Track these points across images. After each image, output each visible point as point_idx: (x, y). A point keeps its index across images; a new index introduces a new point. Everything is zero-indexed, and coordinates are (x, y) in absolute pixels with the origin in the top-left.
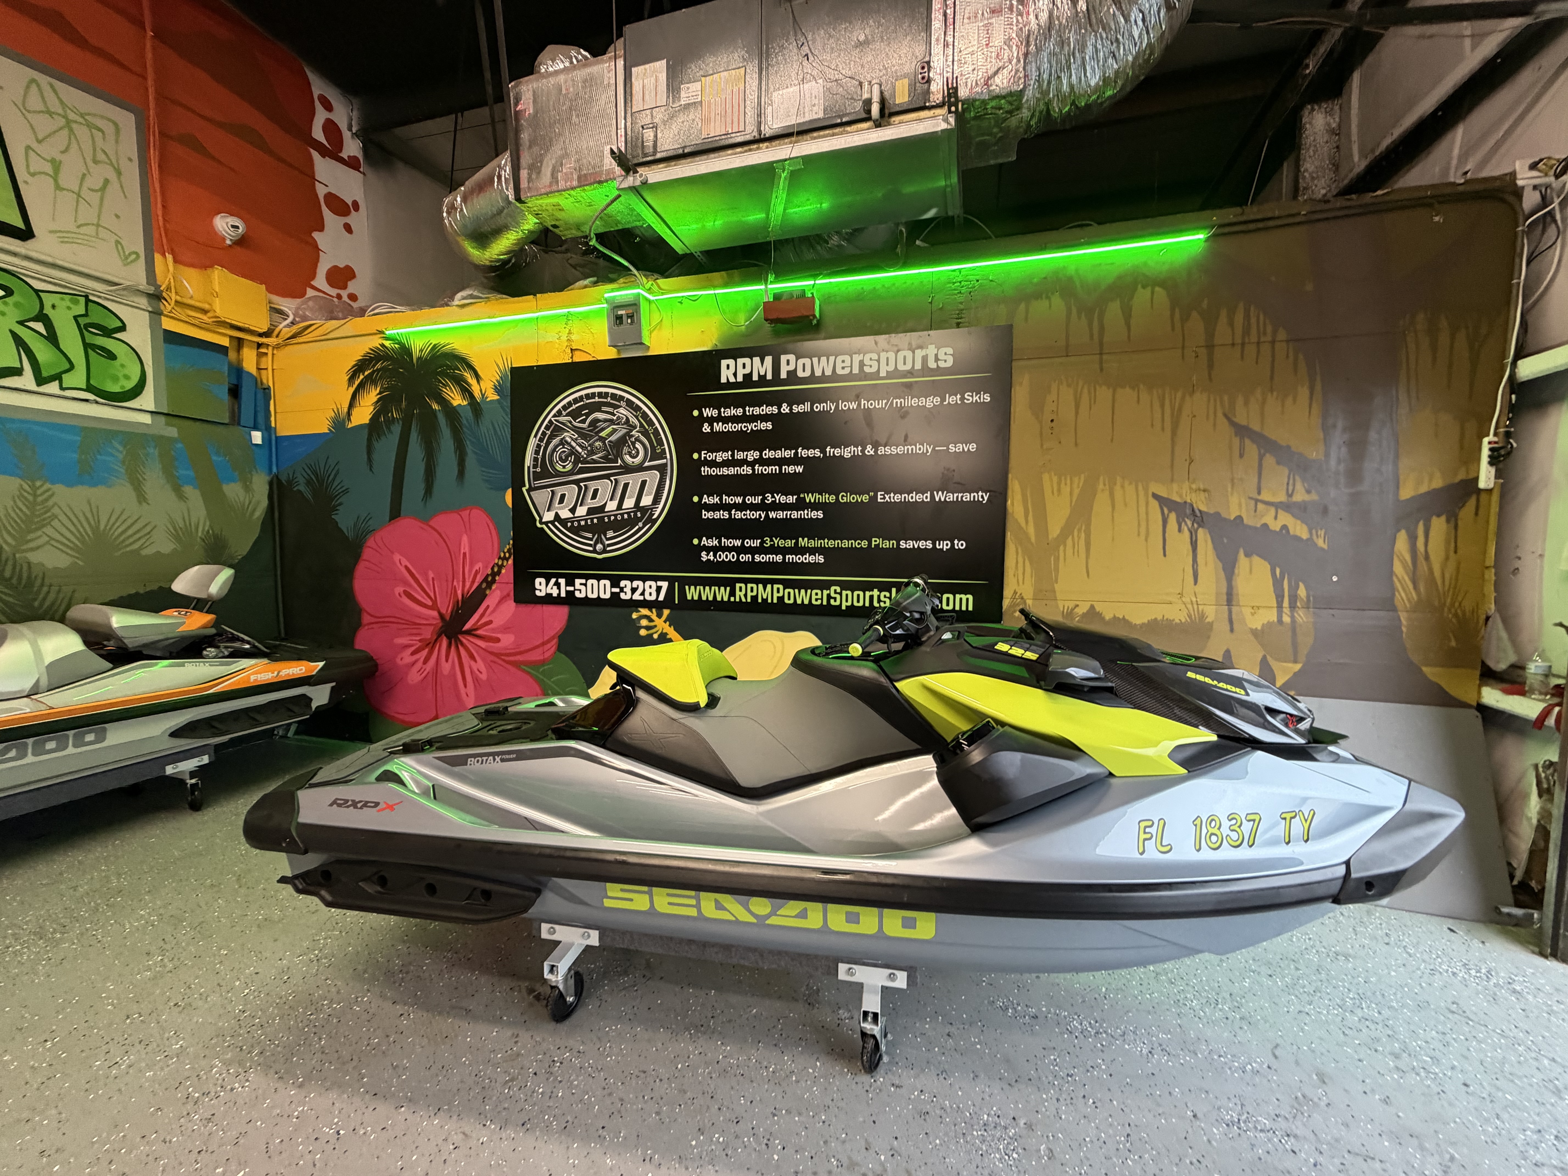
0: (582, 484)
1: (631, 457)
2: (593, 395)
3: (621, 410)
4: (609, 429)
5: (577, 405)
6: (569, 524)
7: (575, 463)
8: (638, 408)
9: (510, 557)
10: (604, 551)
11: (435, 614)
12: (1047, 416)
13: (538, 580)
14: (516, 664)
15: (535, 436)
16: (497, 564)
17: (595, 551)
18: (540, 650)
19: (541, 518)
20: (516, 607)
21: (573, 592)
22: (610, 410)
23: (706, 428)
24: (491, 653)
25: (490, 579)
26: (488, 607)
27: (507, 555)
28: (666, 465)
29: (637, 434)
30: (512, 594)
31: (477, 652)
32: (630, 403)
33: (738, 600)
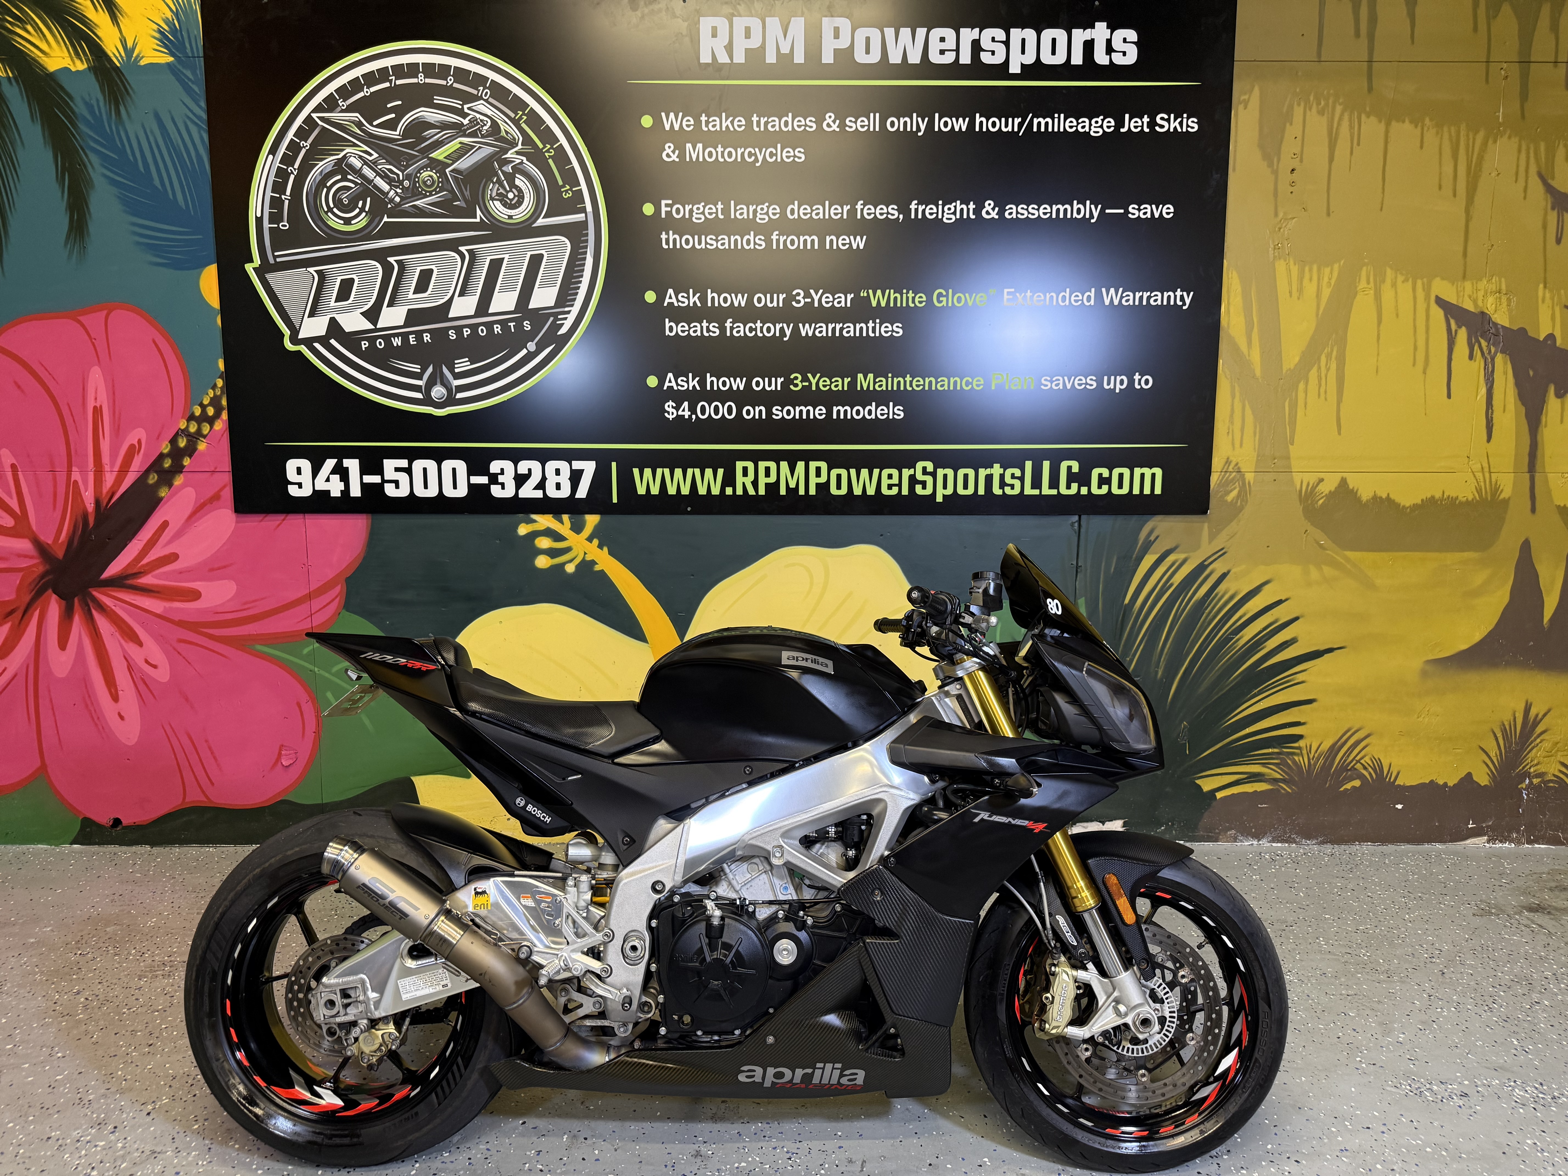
0: (391, 260)
1: (505, 205)
2: (413, 70)
3: (480, 106)
4: (454, 145)
5: (373, 89)
6: (365, 345)
7: (375, 213)
8: (517, 104)
9: (217, 415)
10: (451, 401)
11: (24, 545)
12: (1286, 162)
13: (291, 465)
14: (241, 643)
15: (273, 151)
16: (185, 432)
17: (428, 401)
18: (303, 609)
19: (295, 332)
20: (237, 522)
21: (380, 487)
22: (456, 103)
23: (670, 154)
24: (181, 624)
25: (167, 463)
26: (165, 525)
27: (211, 411)
28: (584, 224)
29: (518, 159)
30: (228, 494)
31: (142, 625)
32: (499, 92)
33: (740, 492)
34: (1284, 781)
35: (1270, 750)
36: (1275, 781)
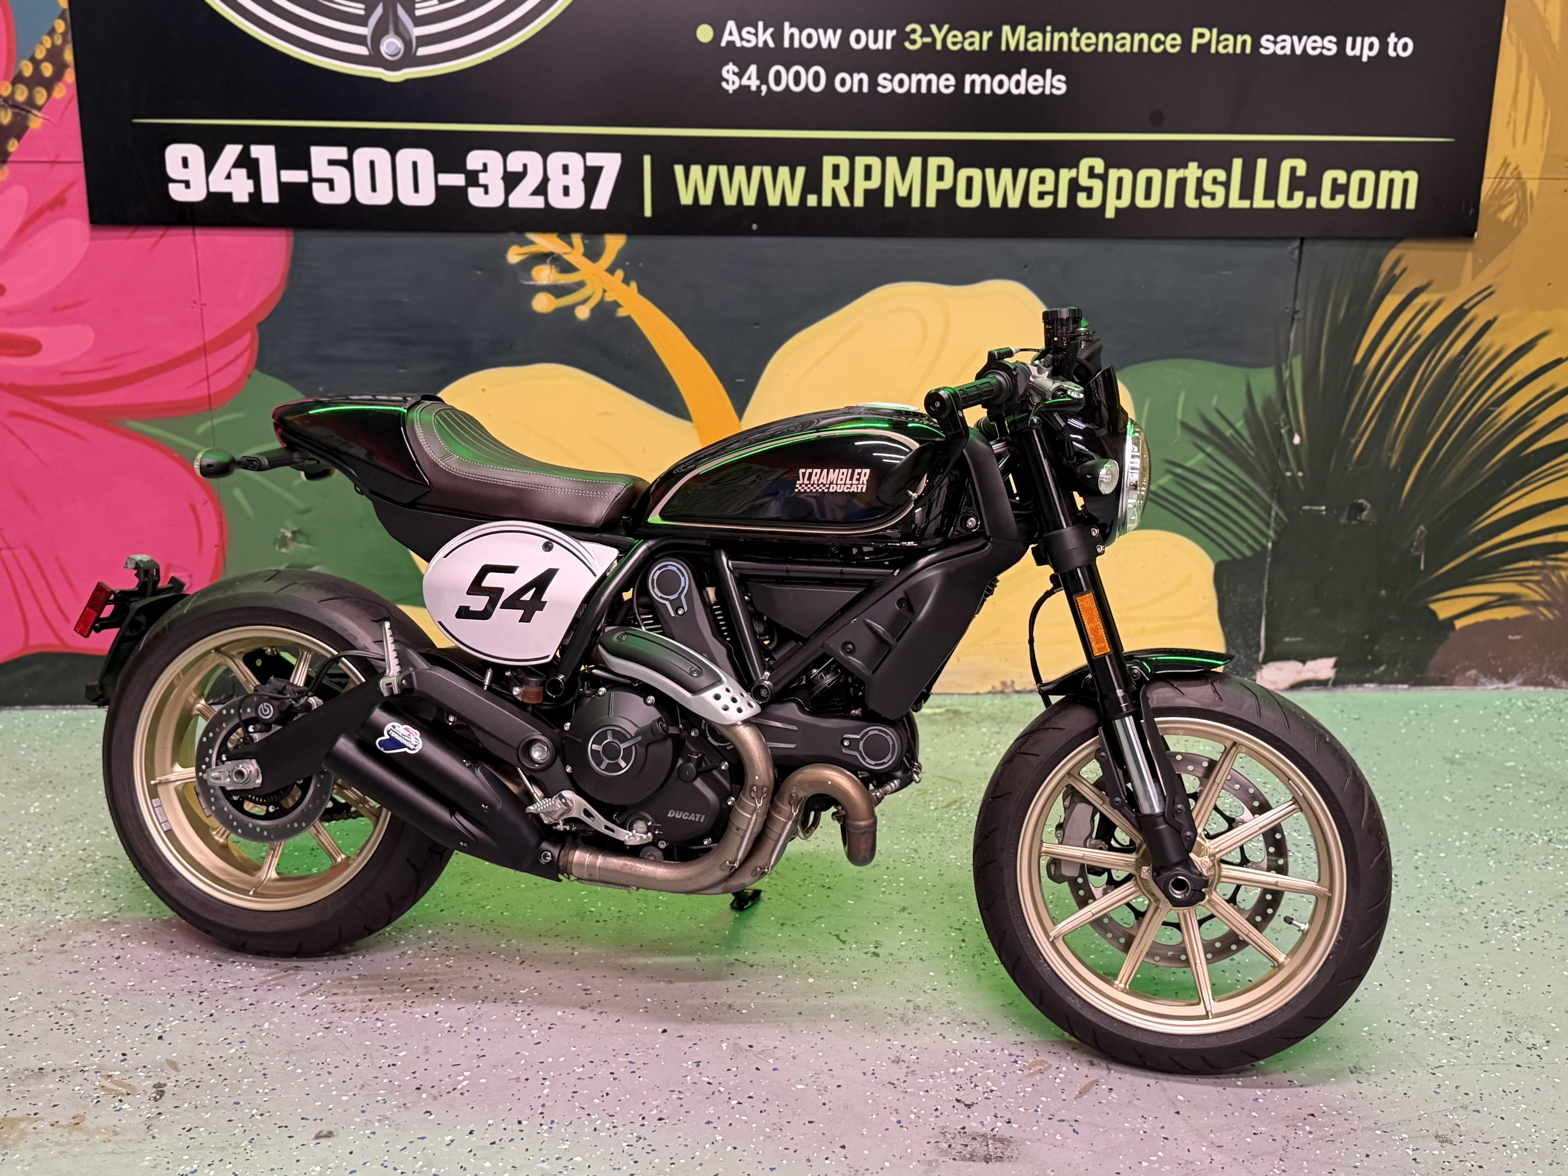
9: (58, 75)
10: (410, 59)
13: (173, 153)
14: (103, 418)
16: (9, 101)
17: (375, 58)
18: (195, 368)
20: (95, 239)
21: (307, 189)
24: (14, 389)
27: (48, 70)
30: (79, 196)
33: (827, 202)
34: (1546, 604)
35: (1531, 563)
36: (1534, 604)
